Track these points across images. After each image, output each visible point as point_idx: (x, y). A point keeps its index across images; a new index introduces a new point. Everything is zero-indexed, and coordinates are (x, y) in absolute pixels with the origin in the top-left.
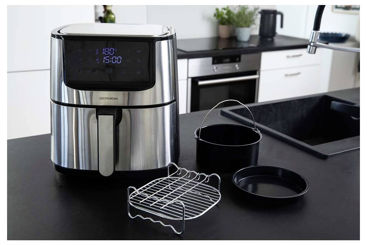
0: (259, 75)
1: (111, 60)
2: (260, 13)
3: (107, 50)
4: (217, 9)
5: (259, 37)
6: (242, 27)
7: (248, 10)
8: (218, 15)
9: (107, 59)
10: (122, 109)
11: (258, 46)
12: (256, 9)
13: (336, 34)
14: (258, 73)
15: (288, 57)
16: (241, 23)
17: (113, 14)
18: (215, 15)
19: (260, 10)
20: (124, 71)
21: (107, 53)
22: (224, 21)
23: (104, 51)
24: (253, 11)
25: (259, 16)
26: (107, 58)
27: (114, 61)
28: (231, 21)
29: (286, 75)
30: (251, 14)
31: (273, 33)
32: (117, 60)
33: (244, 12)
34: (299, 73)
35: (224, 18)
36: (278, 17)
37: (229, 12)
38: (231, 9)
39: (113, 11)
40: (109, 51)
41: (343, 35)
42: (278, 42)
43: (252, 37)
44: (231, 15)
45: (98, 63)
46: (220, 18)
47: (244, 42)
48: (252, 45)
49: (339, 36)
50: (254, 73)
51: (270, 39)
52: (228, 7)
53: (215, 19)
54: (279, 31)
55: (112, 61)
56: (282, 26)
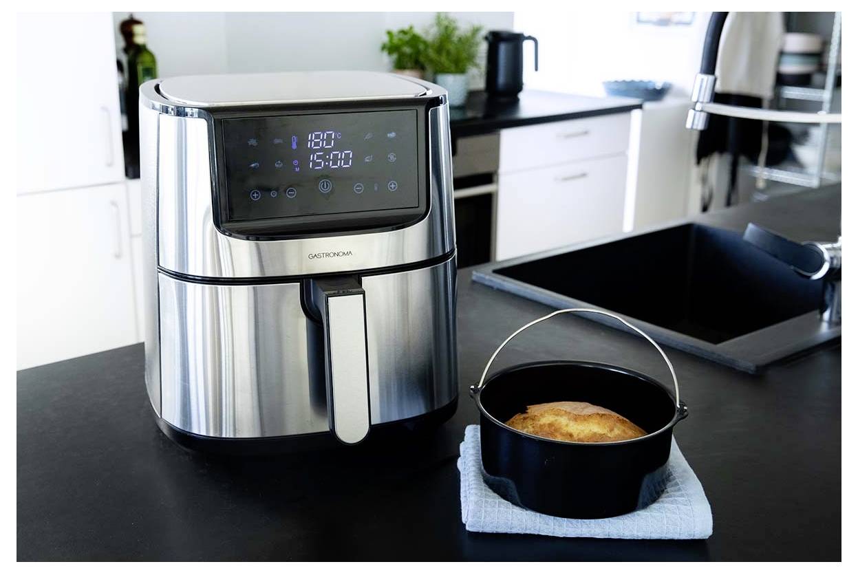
0: (498, 183)
1: (328, 160)
2: (486, 38)
3: (317, 137)
4: (389, 34)
5: (485, 96)
6: (448, 72)
7: (458, 33)
8: (390, 44)
10: (363, 278)
12: (476, 31)
13: (642, 82)
14: (494, 179)
16: (445, 64)
18: (384, 47)
19: (484, 33)
20: (358, 186)
21: (317, 144)
23: (311, 141)
24: (469, 34)
25: (483, 48)
26: (319, 157)
27: (335, 163)
28: (422, 59)
30: (467, 43)
31: (516, 85)
32: (341, 159)
33: (449, 37)
35: (405, 54)
36: (527, 46)
37: (415, 40)
38: (418, 31)
40: (323, 140)
41: (659, 86)
43: (472, 94)
44: (421, 47)
45: (297, 169)
46: (396, 55)
47: (456, 108)
49: (650, 87)
50: (487, 179)
51: (511, 99)
52: (411, 28)
55: (329, 164)
56: (536, 68)
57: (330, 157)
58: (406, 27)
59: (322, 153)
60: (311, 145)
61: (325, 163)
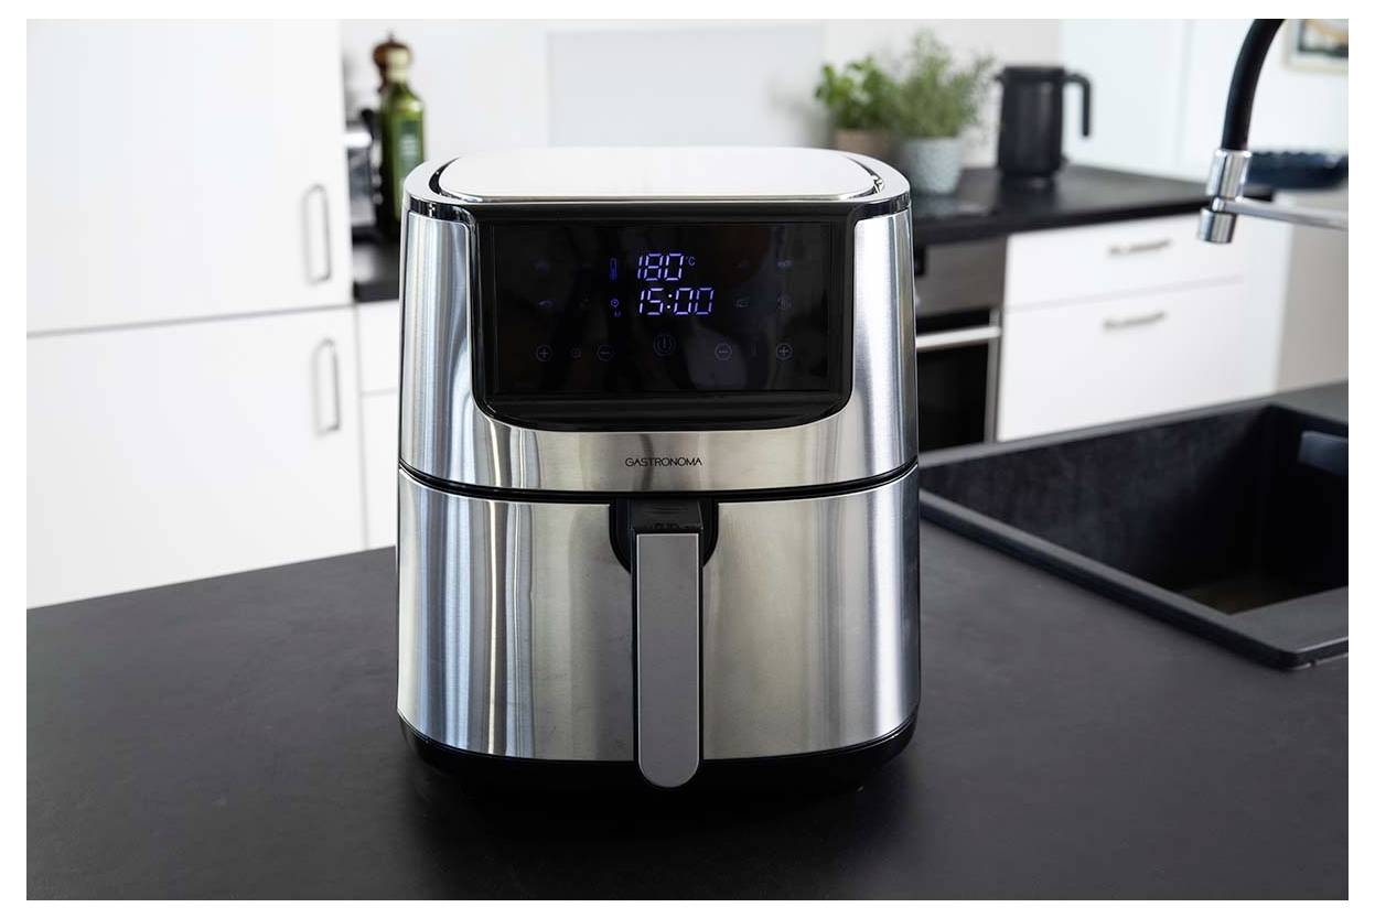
0: (1001, 324)
1: (672, 302)
2: (998, 78)
3: (654, 261)
4: (828, 70)
5: (996, 176)
6: (927, 135)
7: (950, 70)
8: (831, 90)
9: (652, 298)
10: (720, 504)
11: (994, 213)
12: (981, 65)
13: (1302, 155)
14: (994, 317)
15: (1115, 251)
16: (924, 122)
17: (415, 97)
18: (819, 93)
19: (997, 68)
20: (719, 347)
21: (653, 273)
22: (855, 114)
23: (644, 267)
24: (970, 71)
25: (996, 92)
26: (655, 296)
27: (683, 307)
28: (884, 114)
29: (1110, 325)
30: (964, 84)
31: (1053, 158)
32: (694, 300)
33: (933, 77)
34: (1159, 317)
35: (855, 104)
36: (1072, 95)
37: (875, 81)
38: (883, 66)
40: (663, 267)
41: (1332, 162)
42: (1071, 193)
43: (968, 175)
44: (885, 90)
45: (617, 315)
46: (838, 104)
47: (939, 196)
48: (970, 207)
49: (1316, 163)
50: (980, 317)
51: (1039, 183)
52: (868, 61)
53: (819, 109)
54: (1074, 147)
55: (672, 307)
56: (1086, 130)
57: (674, 296)
58: (859, 57)
59: (660, 290)
60: (642, 274)
61: (665, 307)
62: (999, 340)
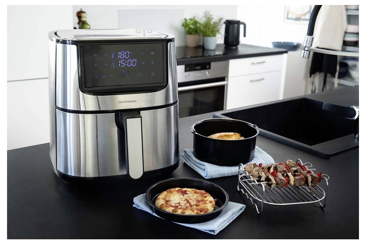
0: (227, 81)
2: (225, 23)
4: (185, 19)
5: (224, 46)
6: (209, 36)
7: (213, 21)
8: (185, 25)
11: (224, 54)
12: (221, 19)
14: (226, 79)
15: (253, 64)
16: (208, 33)
17: (89, 25)
18: (183, 25)
19: (224, 20)
22: (191, 30)
24: (218, 21)
25: (224, 26)
28: (198, 31)
29: (252, 81)
30: (216, 24)
31: (237, 42)
33: (209, 22)
34: (263, 79)
35: (191, 28)
36: (242, 27)
37: (195, 23)
38: (197, 19)
39: (88, 22)
41: (295, 44)
42: (241, 50)
43: (218, 45)
44: (198, 25)
46: (187, 29)
47: (211, 50)
48: (217, 53)
49: (292, 45)
50: (223, 79)
51: (234, 48)
52: (194, 18)
53: (183, 29)
54: (242, 40)
56: (245, 36)
58: (192, 18)
62: (227, 84)
